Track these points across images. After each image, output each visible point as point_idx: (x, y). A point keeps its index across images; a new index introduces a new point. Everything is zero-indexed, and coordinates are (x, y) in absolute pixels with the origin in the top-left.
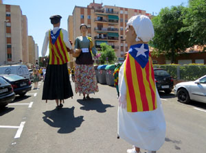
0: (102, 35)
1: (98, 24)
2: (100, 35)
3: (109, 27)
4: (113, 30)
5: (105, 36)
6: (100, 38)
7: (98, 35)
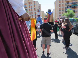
0: (69, 6)
1: (67, 2)
2: (68, 6)
3: (72, 2)
4: (74, 3)
5: (70, 6)
6: (68, 8)
7: (67, 7)
